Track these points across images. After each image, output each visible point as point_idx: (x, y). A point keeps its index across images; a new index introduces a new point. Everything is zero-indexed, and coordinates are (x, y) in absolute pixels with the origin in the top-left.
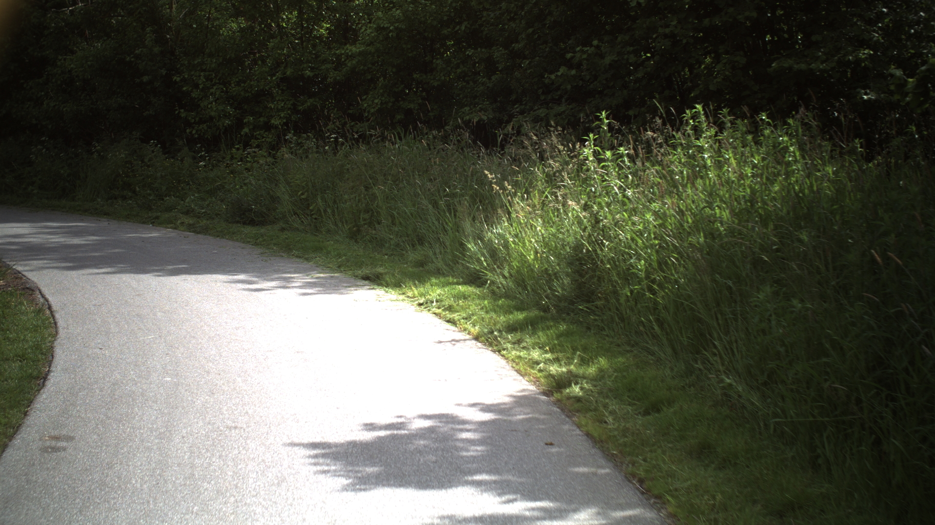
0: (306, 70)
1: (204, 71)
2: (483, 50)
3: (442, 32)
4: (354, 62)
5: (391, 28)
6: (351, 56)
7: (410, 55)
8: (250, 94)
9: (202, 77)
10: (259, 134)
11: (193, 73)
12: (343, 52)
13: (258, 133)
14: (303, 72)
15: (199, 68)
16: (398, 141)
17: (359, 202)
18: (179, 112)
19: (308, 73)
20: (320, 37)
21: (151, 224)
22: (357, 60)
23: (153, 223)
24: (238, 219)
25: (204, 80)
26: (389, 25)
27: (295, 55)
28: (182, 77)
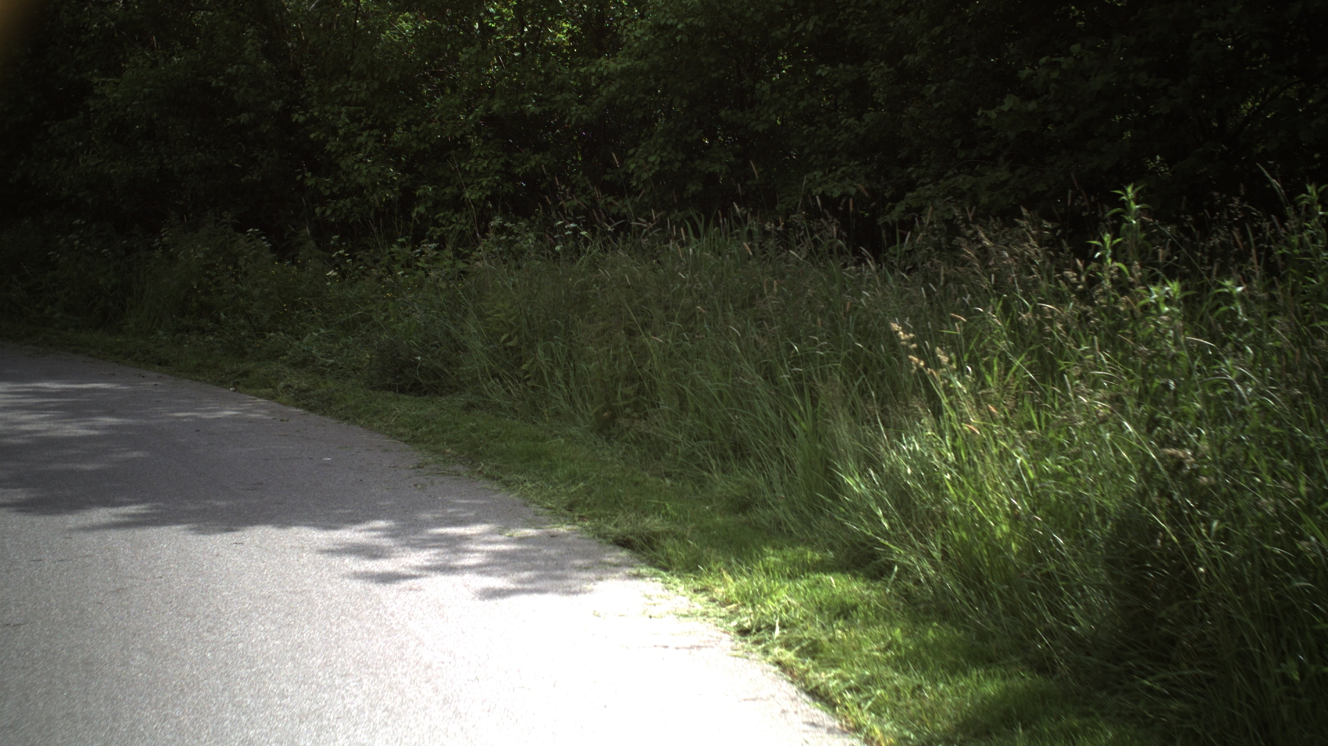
0: (527, 104)
1: (348, 104)
2: (848, 67)
3: (773, 35)
4: (613, 89)
5: (680, 26)
6: (607, 78)
7: (714, 75)
8: (427, 146)
9: (343, 116)
10: (443, 218)
11: (327, 107)
12: (593, 70)
13: (442, 214)
14: (522, 107)
15: (338, 100)
16: (693, 238)
17: (615, 359)
18: (304, 177)
19: (531, 107)
20: (558, 48)
21: (234, 386)
22: (618, 86)
23: (236, 384)
24: (389, 381)
25: (347, 121)
26: (676, 20)
27: (509, 76)
28: (308, 115)
